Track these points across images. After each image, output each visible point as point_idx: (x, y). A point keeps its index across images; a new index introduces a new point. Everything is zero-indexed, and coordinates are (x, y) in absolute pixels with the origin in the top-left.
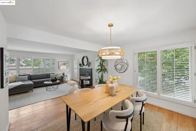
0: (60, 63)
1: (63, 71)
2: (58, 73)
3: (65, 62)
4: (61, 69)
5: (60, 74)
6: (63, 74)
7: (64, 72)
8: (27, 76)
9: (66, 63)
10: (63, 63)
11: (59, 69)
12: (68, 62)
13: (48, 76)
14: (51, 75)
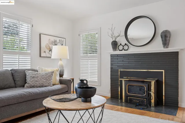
9: (58, 40)
10: (53, 39)
11: (40, 56)
12: (63, 39)
13: (18, 81)
14: (31, 76)
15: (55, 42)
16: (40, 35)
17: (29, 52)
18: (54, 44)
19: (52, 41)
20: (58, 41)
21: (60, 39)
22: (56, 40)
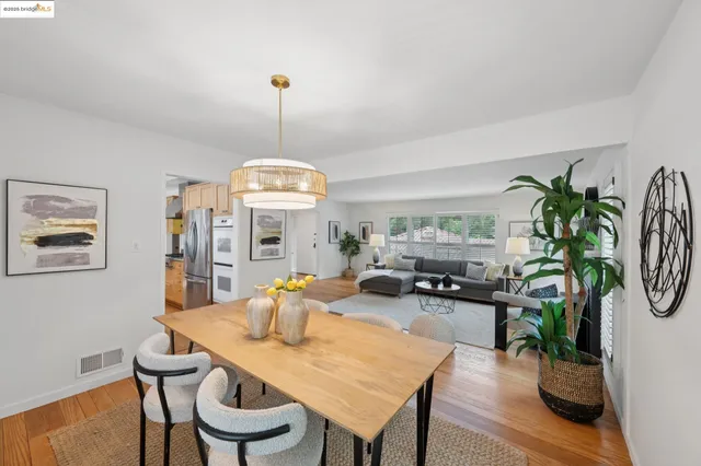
0: (517, 229)
1: (517, 258)
5: (495, 270)
6: (517, 273)
7: (518, 262)
8: (415, 260)
16: (510, 223)
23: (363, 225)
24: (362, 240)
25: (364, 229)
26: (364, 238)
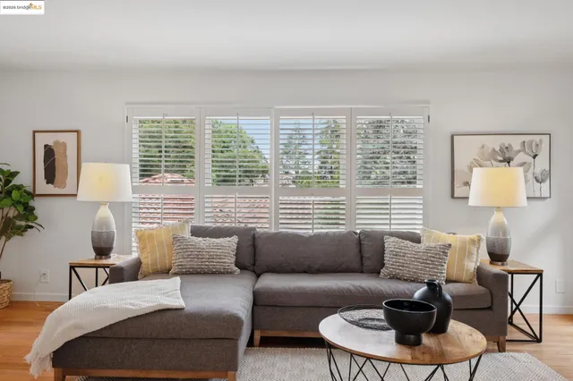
0: (467, 151)
1: (497, 217)
2: (450, 239)
3: (506, 140)
4: (471, 202)
5: (465, 251)
6: (498, 256)
7: (500, 229)
8: (235, 239)
9: (515, 143)
10: (495, 143)
11: (453, 196)
12: (537, 138)
13: (368, 258)
14: (392, 251)
15: (505, 151)
16: (452, 137)
17: (421, 186)
18: (501, 159)
19: (494, 150)
20: (517, 147)
21: (527, 138)
22: (510, 145)
23: (42, 140)
24: (43, 186)
25: (49, 152)
26: (50, 177)
